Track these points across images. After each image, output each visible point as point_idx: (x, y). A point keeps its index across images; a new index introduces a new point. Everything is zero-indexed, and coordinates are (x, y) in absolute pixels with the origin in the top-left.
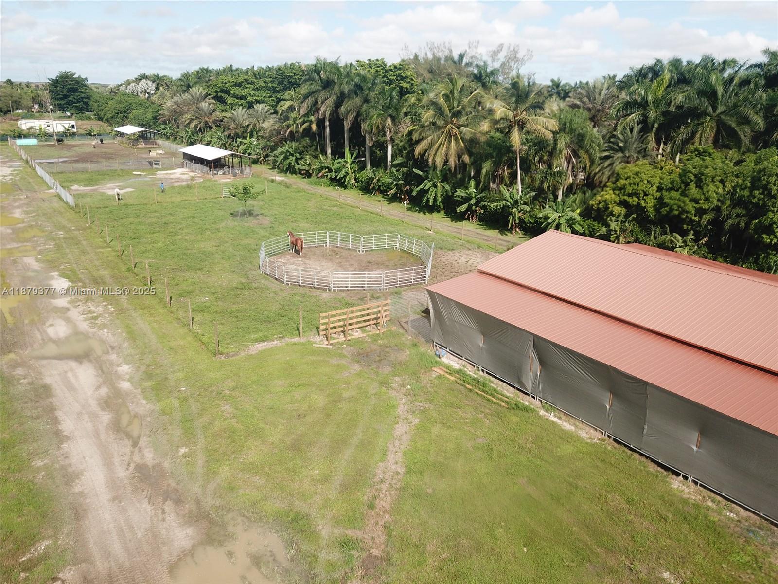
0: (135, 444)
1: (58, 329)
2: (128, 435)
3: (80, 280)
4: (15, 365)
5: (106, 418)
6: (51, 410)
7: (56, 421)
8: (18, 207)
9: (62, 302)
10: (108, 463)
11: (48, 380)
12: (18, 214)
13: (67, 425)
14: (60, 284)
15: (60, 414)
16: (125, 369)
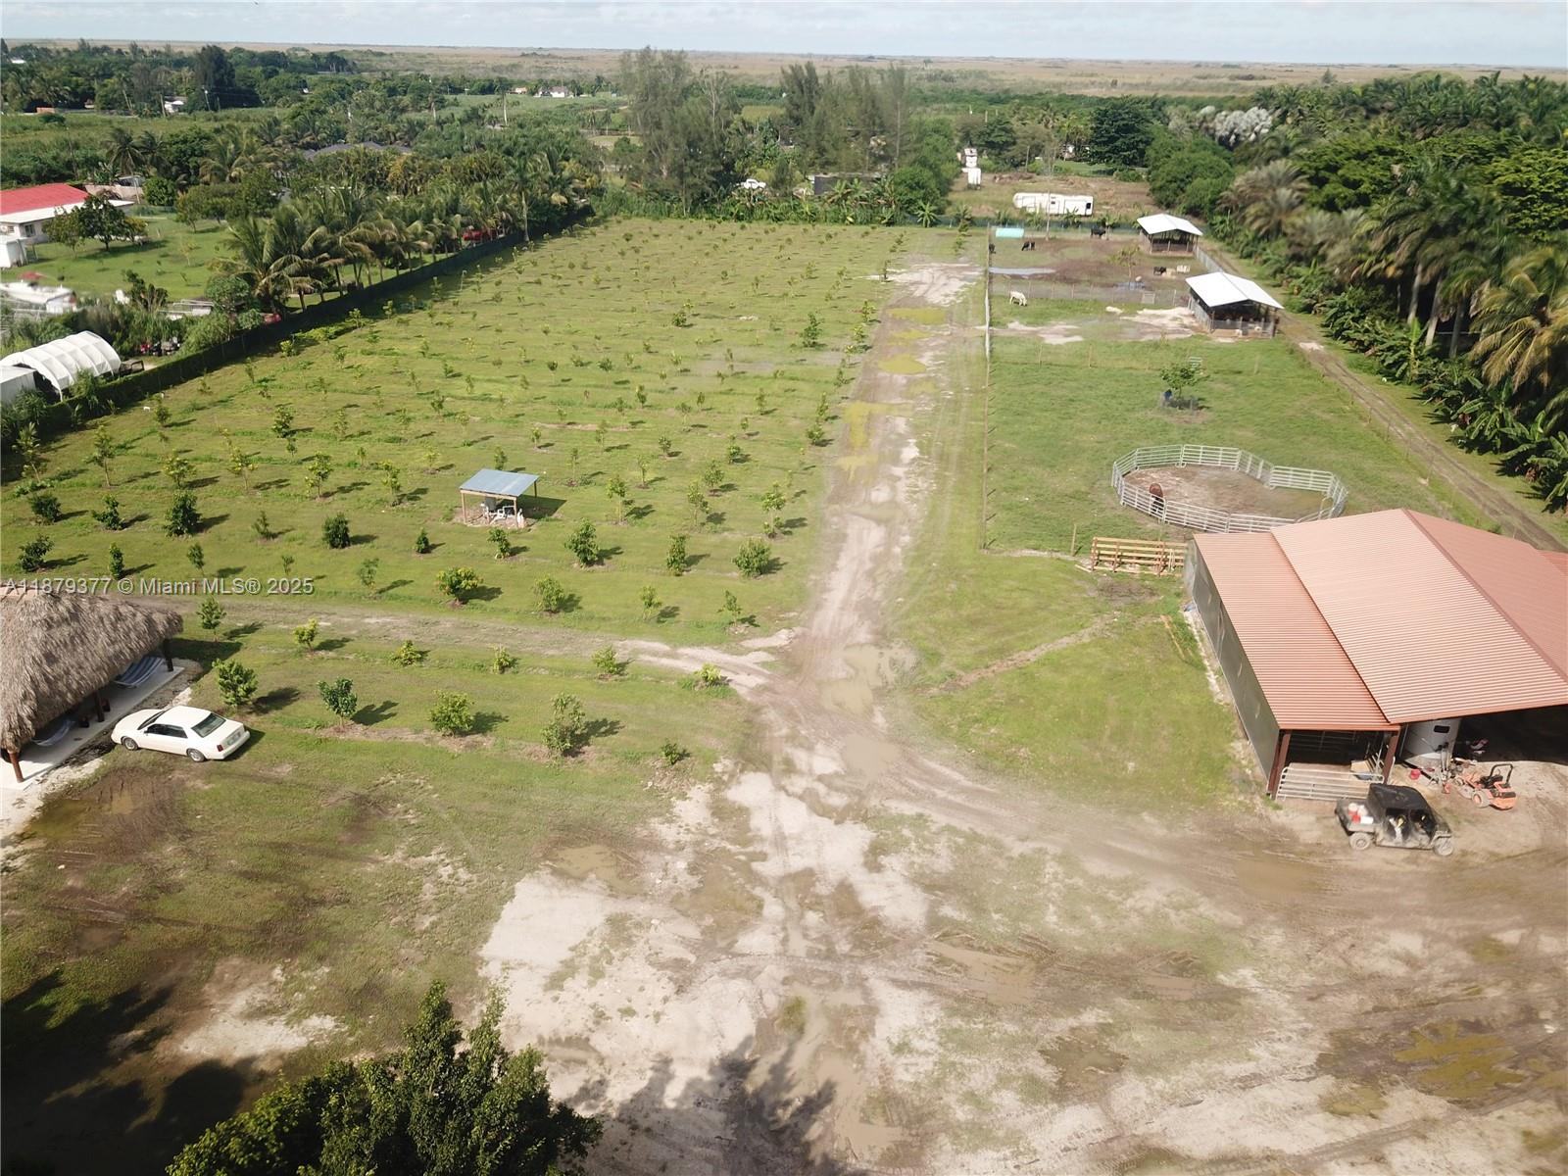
0: (874, 587)
1: (881, 494)
2: (875, 580)
3: (929, 453)
4: (836, 514)
5: (869, 565)
6: (840, 550)
7: (837, 557)
8: (933, 349)
9: (899, 471)
10: (850, 591)
11: (849, 531)
12: (926, 359)
13: (842, 563)
14: (910, 452)
15: (842, 554)
16: (907, 539)
